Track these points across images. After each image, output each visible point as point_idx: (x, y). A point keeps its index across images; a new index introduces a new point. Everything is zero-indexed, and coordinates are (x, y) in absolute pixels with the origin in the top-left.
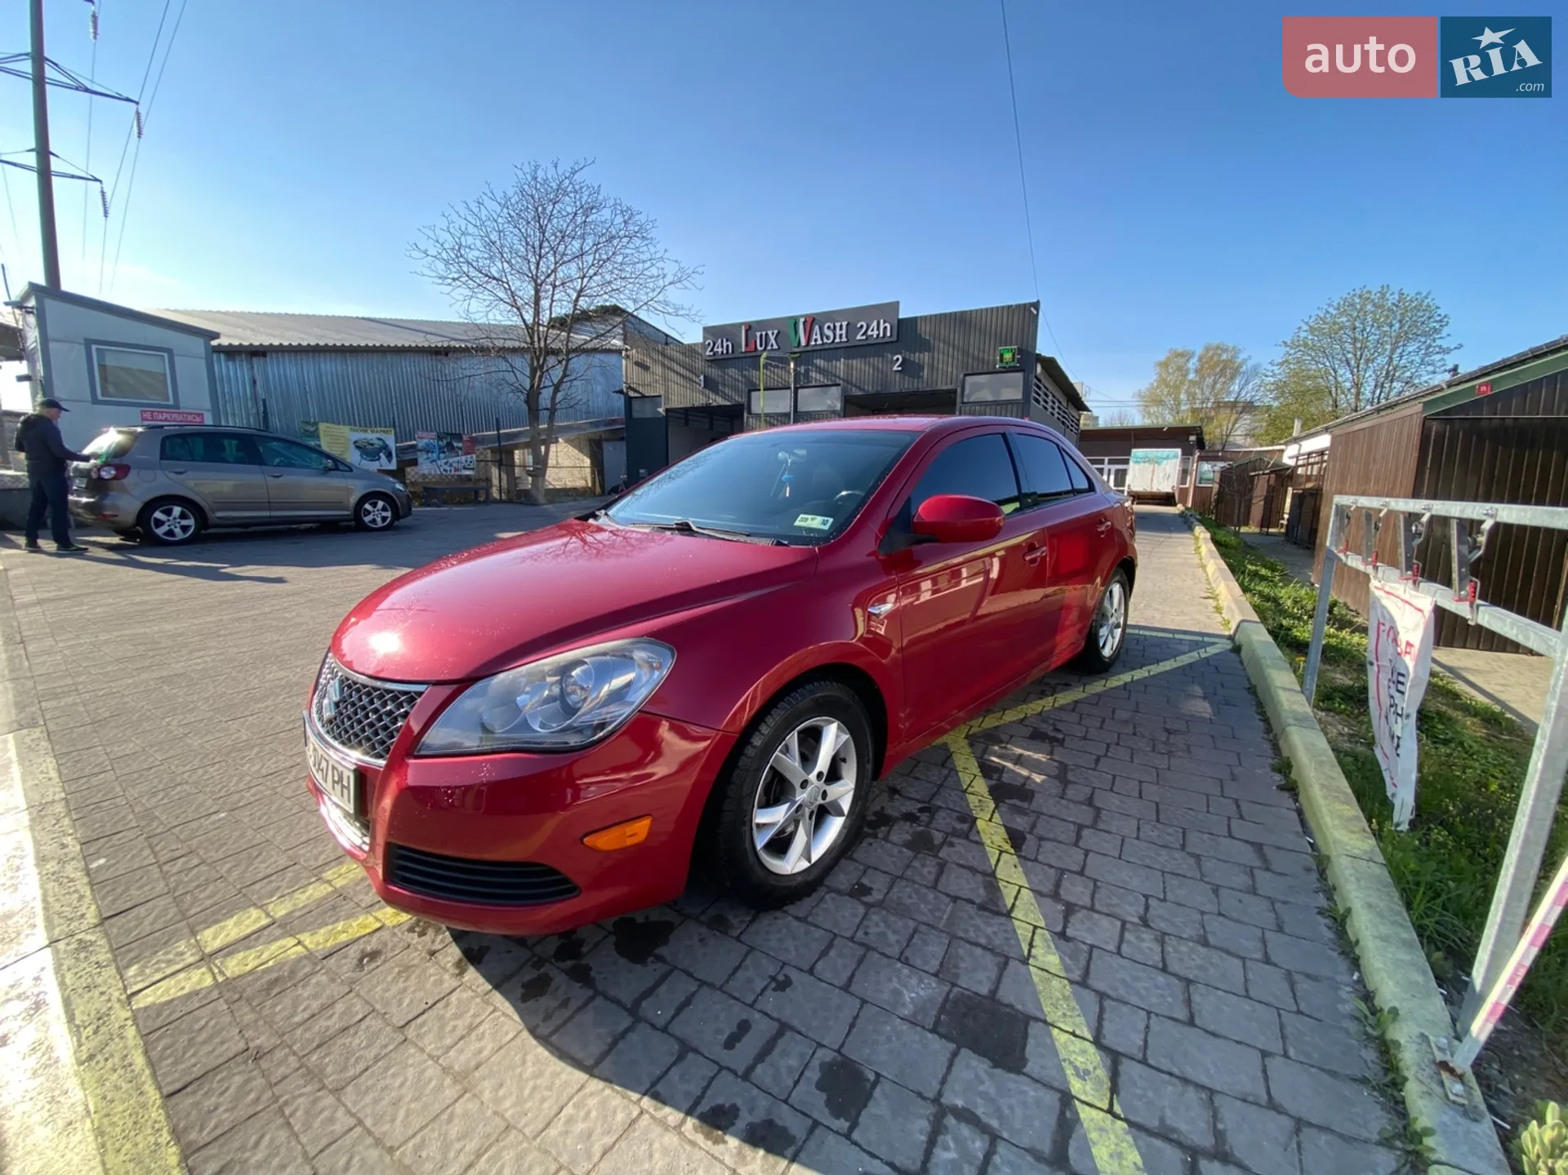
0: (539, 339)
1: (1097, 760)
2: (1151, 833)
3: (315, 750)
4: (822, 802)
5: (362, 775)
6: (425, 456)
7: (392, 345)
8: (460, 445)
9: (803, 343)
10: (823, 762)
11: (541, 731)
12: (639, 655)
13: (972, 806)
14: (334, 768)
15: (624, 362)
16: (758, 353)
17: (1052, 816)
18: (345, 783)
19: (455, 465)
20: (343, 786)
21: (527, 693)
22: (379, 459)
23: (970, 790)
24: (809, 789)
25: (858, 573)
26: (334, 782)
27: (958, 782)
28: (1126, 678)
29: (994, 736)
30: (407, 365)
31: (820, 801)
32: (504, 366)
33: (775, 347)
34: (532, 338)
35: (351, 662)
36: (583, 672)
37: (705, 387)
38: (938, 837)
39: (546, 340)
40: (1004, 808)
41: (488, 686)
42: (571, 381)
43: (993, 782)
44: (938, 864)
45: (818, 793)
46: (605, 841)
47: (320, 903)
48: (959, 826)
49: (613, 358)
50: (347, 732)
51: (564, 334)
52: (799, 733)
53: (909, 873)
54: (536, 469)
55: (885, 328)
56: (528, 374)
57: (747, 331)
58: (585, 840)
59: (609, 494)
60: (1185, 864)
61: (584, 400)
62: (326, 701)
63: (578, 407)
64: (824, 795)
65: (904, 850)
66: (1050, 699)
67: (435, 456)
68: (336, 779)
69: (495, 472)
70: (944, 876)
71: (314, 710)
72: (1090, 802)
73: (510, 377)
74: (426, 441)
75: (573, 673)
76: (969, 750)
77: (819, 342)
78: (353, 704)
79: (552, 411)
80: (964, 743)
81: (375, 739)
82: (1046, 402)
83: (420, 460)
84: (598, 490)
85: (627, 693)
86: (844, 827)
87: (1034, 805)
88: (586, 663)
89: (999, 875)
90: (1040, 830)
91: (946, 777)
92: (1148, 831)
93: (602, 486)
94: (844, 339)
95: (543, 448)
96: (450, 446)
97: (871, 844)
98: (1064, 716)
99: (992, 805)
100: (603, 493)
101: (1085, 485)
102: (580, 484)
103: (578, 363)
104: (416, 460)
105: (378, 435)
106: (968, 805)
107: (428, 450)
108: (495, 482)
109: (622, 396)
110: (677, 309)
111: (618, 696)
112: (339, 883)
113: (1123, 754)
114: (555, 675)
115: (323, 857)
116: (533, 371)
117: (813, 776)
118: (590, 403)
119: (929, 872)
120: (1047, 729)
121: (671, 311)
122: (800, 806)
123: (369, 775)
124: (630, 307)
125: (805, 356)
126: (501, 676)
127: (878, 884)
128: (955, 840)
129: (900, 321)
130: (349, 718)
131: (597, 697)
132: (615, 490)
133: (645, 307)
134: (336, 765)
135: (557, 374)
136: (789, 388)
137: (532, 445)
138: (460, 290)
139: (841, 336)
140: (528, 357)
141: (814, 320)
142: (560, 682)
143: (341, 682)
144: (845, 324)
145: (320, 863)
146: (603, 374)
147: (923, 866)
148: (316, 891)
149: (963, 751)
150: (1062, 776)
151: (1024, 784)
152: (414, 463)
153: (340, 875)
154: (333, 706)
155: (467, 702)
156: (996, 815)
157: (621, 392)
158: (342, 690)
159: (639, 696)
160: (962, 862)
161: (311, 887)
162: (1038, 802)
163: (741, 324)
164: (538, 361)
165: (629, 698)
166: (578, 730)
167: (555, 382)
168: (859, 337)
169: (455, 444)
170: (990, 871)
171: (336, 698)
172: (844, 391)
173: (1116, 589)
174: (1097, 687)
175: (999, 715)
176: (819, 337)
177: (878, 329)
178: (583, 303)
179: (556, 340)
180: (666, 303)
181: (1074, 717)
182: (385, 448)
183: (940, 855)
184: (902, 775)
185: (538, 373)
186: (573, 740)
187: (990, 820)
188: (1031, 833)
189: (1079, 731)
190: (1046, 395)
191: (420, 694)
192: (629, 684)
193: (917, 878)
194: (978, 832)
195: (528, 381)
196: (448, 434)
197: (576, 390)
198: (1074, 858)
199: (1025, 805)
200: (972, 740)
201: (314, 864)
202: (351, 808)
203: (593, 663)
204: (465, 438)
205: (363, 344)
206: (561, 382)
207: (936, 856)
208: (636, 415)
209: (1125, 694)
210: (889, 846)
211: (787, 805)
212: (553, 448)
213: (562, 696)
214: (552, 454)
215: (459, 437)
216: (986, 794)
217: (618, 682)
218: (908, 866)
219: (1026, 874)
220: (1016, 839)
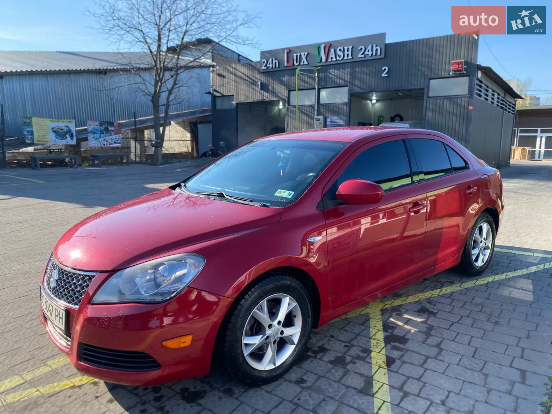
0: (160, 62)
1: (451, 325)
2: (466, 363)
3: (47, 301)
4: (281, 336)
5: (68, 312)
6: (92, 136)
7: (74, 69)
8: (113, 129)
9: (324, 60)
10: (282, 316)
11: (146, 294)
12: (190, 261)
13: (372, 345)
14: (56, 309)
15: (211, 74)
16: (295, 67)
17: (414, 352)
18: (61, 316)
19: (109, 141)
20: (60, 317)
21: (139, 277)
22: (66, 138)
23: (374, 337)
24: (273, 328)
25: (308, 220)
26: (56, 316)
27: (369, 333)
28: (490, 279)
29: (398, 311)
30: (82, 80)
31: (280, 335)
32: (139, 80)
33: (306, 63)
34: (156, 62)
35: (62, 261)
36: (163, 268)
37: (261, 89)
38: (348, 359)
39: (164, 63)
40: (389, 346)
41: (122, 274)
42: (179, 87)
43: (388, 334)
44: (344, 371)
45: (278, 332)
46: (171, 344)
47: (46, 375)
48: (361, 354)
49: (204, 71)
50: (61, 293)
51: (176, 56)
52: (267, 301)
53: (328, 375)
54: (156, 143)
55: (377, 50)
56: (153, 84)
57: (288, 53)
58: (163, 343)
59: (201, 157)
60: (478, 378)
61: (187, 99)
62: (52, 279)
63: (183, 103)
64: (282, 332)
65: (329, 364)
66: (438, 291)
67: (98, 135)
68: (57, 314)
69: (132, 143)
70: (346, 377)
71: (45, 284)
72: (438, 346)
73: (142, 87)
74: (93, 127)
75: (159, 269)
76: (380, 317)
77: (334, 59)
78: (64, 281)
79: (167, 106)
80: (378, 313)
81: (74, 297)
82: (487, 95)
83: (89, 138)
84: (195, 154)
85: (183, 278)
86: (295, 350)
87: (407, 346)
88: (165, 264)
89: (374, 378)
90: (405, 358)
91: (363, 331)
92: (466, 362)
93: (197, 152)
94: (350, 57)
95: (161, 129)
96: (107, 129)
97: (312, 361)
98: (442, 300)
99: (383, 345)
100: (198, 157)
101: (463, 165)
102: (184, 150)
103: (183, 75)
104: (87, 137)
105: (65, 124)
106: (370, 345)
107: (94, 132)
108: (133, 150)
109: (210, 96)
110: (244, 41)
111: (179, 279)
112: (54, 367)
113: (469, 321)
114: (152, 270)
115: (46, 355)
116: (156, 82)
117: (275, 323)
118: (191, 101)
119: (338, 375)
120: (429, 307)
121: (240, 41)
122: (268, 337)
123: (71, 312)
124: (216, 40)
125: (325, 68)
126: (128, 269)
127: (310, 379)
128: (357, 361)
129: (386, 45)
130: (63, 287)
131: (170, 279)
132: (205, 155)
133: (225, 40)
134: (57, 308)
135: (169, 84)
136: (314, 89)
137: (155, 127)
138: (114, 36)
139: (348, 55)
140: (154, 73)
141: (330, 46)
142: (154, 273)
143: (59, 270)
144: (350, 47)
145: (45, 358)
146: (199, 81)
147: (336, 372)
148: (44, 370)
149: (377, 318)
150: (428, 331)
151: (405, 335)
152: (86, 139)
153: (55, 363)
154: (55, 281)
155: (114, 280)
156: (384, 350)
157: (209, 93)
158: (59, 274)
159: (187, 280)
160: (357, 371)
161: (42, 368)
162: (409, 345)
163: (283, 50)
164: (159, 76)
165: (184, 281)
166: (161, 294)
167: (169, 88)
168: (360, 56)
169: (110, 128)
170: (370, 376)
171: (57, 278)
172: (349, 90)
173: (485, 227)
174: (470, 284)
175: (404, 299)
176: (334, 56)
177: (372, 50)
178: (187, 39)
179: (171, 60)
180: (238, 37)
181: (449, 301)
182: (69, 131)
183: (347, 367)
184: (339, 329)
185: (159, 84)
186: (159, 299)
187: (379, 352)
188: (399, 359)
189: (448, 308)
190: (487, 91)
191: (94, 276)
192: (184, 275)
193: (332, 378)
194: (371, 358)
195: (153, 88)
196: (106, 122)
197: (182, 92)
198: (418, 372)
199: (401, 346)
200: (383, 312)
201: (42, 358)
202: (63, 327)
203: (168, 264)
204: (115, 124)
205: (57, 69)
206: (173, 88)
207: (344, 368)
208: (218, 107)
209: (485, 288)
210: (322, 362)
211: (262, 336)
212: (167, 128)
213: (155, 279)
214: (167, 132)
215: (112, 124)
216: (382, 340)
217: (179, 273)
218: (328, 372)
219: (389, 378)
220: (390, 362)
